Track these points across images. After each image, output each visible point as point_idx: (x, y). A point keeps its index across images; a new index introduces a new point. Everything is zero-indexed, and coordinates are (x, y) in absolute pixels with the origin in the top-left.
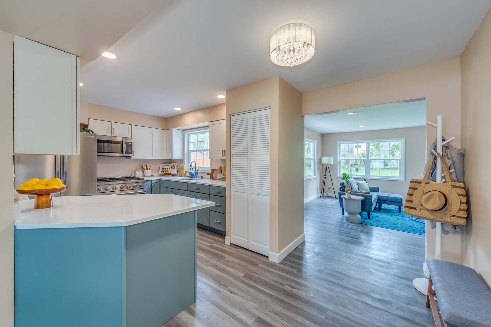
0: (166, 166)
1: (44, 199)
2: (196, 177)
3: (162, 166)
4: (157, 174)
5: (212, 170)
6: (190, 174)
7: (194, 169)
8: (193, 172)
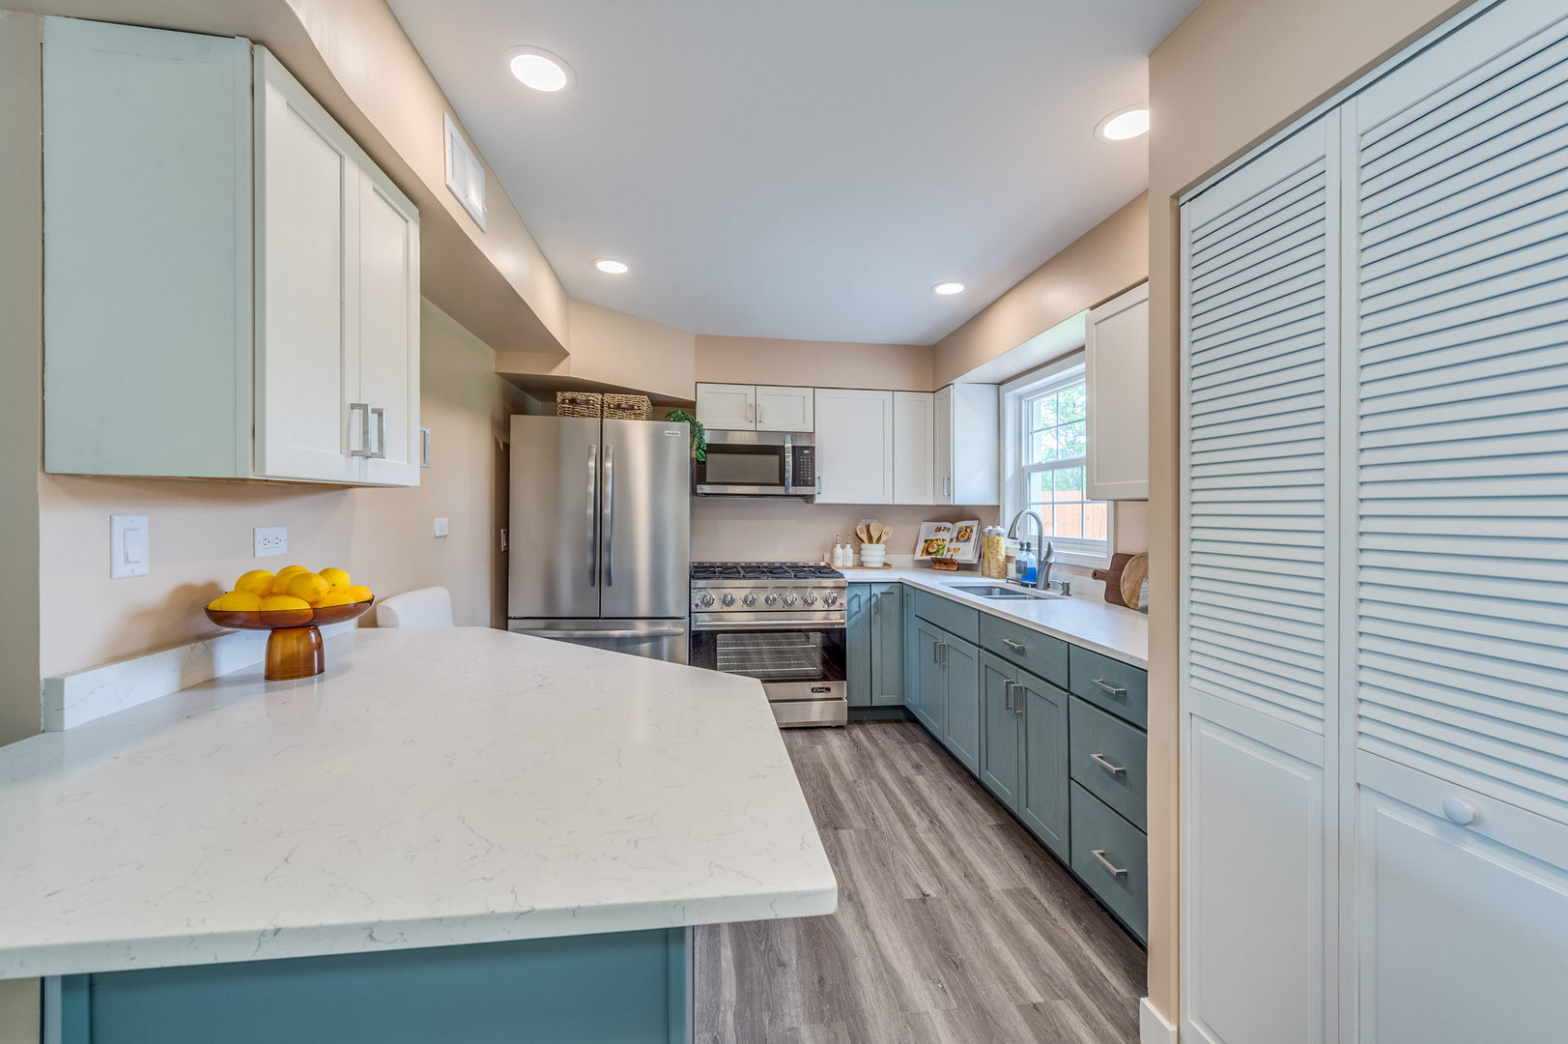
0: (939, 529)
1: (292, 644)
2: (1042, 584)
3: (926, 530)
4: (906, 559)
5: (1116, 555)
6: (1019, 571)
7: (1034, 548)
8: (1031, 559)
